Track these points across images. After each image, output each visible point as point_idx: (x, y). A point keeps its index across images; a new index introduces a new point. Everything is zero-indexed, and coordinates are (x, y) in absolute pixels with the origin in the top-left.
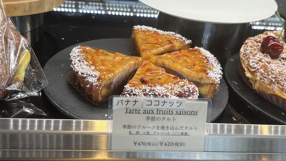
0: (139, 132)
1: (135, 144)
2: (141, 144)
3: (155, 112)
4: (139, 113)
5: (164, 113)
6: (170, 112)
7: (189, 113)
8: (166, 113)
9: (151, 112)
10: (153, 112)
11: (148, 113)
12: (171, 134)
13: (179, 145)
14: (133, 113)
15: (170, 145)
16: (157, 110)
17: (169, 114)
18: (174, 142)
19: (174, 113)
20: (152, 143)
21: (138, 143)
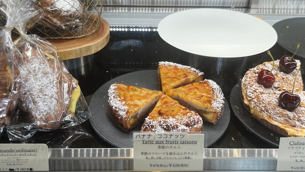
0: (153, 157)
1: (151, 166)
2: (155, 165)
3: (165, 142)
4: (153, 144)
5: (171, 143)
6: (176, 142)
7: (190, 142)
8: (173, 143)
9: (161, 142)
10: (163, 142)
11: (159, 144)
12: (178, 158)
13: (184, 166)
14: (148, 143)
15: (177, 166)
16: (166, 141)
17: (175, 144)
18: (180, 164)
19: (179, 142)
20: (163, 165)
21: (153, 165)
